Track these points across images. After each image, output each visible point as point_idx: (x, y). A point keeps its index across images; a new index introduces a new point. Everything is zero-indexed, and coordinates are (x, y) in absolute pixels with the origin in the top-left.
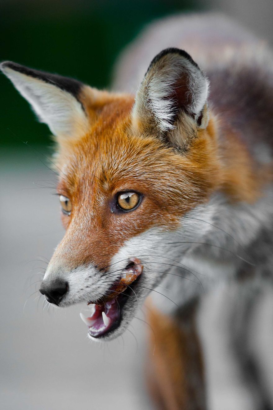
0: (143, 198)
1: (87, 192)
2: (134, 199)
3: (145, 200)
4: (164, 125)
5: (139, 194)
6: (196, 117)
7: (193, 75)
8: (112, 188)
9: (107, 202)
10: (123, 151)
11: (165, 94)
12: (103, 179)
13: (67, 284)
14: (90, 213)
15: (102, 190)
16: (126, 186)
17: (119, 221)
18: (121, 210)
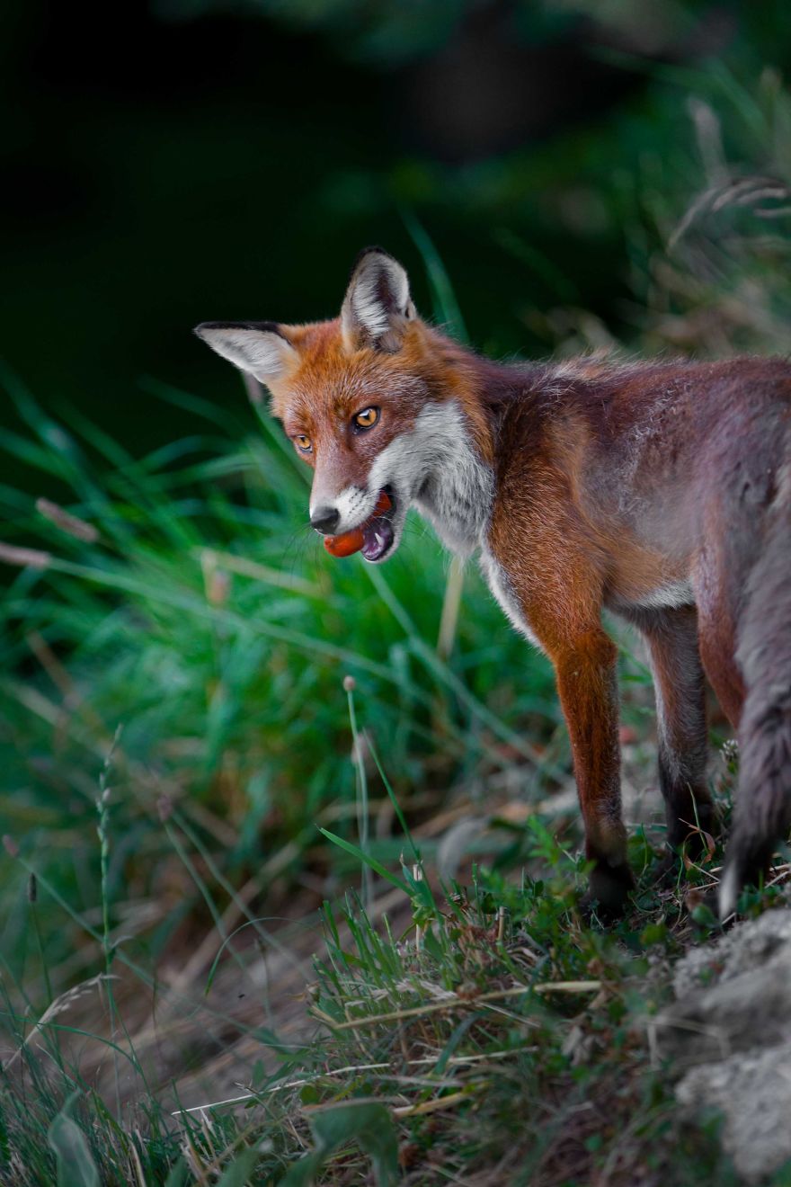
0: (380, 410)
1: (323, 423)
2: (373, 414)
3: (383, 412)
4: (376, 331)
5: (376, 408)
6: (403, 311)
7: (390, 269)
8: (348, 413)
9: (348, 428)
10: (344, 372)
11: (372, 298)
12: (337, 406)
13: (336, 511)
14: (333, 442)
15: (339, 417)
16: (362, 404)
17: (362, 442)
18: (363, 430)
